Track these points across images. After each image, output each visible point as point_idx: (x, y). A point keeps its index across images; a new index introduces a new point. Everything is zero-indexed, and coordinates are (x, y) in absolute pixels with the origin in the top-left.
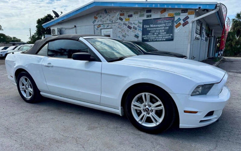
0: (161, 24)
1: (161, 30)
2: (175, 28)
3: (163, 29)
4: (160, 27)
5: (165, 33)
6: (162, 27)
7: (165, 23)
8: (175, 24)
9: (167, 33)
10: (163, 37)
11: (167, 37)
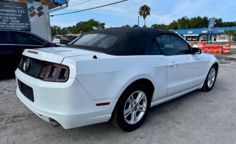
0: (9, 8)
1: (12, 16)
2: (30, 16)
3: (15, 17)
4: (9, 13)
5: (19, 21)
6: (12, 13)
7: (16, 9)
8: (29, 13)
9: (21, 22)
10: (17, 27)
11: (23, 27)
